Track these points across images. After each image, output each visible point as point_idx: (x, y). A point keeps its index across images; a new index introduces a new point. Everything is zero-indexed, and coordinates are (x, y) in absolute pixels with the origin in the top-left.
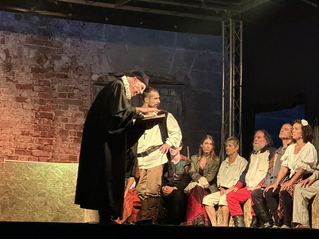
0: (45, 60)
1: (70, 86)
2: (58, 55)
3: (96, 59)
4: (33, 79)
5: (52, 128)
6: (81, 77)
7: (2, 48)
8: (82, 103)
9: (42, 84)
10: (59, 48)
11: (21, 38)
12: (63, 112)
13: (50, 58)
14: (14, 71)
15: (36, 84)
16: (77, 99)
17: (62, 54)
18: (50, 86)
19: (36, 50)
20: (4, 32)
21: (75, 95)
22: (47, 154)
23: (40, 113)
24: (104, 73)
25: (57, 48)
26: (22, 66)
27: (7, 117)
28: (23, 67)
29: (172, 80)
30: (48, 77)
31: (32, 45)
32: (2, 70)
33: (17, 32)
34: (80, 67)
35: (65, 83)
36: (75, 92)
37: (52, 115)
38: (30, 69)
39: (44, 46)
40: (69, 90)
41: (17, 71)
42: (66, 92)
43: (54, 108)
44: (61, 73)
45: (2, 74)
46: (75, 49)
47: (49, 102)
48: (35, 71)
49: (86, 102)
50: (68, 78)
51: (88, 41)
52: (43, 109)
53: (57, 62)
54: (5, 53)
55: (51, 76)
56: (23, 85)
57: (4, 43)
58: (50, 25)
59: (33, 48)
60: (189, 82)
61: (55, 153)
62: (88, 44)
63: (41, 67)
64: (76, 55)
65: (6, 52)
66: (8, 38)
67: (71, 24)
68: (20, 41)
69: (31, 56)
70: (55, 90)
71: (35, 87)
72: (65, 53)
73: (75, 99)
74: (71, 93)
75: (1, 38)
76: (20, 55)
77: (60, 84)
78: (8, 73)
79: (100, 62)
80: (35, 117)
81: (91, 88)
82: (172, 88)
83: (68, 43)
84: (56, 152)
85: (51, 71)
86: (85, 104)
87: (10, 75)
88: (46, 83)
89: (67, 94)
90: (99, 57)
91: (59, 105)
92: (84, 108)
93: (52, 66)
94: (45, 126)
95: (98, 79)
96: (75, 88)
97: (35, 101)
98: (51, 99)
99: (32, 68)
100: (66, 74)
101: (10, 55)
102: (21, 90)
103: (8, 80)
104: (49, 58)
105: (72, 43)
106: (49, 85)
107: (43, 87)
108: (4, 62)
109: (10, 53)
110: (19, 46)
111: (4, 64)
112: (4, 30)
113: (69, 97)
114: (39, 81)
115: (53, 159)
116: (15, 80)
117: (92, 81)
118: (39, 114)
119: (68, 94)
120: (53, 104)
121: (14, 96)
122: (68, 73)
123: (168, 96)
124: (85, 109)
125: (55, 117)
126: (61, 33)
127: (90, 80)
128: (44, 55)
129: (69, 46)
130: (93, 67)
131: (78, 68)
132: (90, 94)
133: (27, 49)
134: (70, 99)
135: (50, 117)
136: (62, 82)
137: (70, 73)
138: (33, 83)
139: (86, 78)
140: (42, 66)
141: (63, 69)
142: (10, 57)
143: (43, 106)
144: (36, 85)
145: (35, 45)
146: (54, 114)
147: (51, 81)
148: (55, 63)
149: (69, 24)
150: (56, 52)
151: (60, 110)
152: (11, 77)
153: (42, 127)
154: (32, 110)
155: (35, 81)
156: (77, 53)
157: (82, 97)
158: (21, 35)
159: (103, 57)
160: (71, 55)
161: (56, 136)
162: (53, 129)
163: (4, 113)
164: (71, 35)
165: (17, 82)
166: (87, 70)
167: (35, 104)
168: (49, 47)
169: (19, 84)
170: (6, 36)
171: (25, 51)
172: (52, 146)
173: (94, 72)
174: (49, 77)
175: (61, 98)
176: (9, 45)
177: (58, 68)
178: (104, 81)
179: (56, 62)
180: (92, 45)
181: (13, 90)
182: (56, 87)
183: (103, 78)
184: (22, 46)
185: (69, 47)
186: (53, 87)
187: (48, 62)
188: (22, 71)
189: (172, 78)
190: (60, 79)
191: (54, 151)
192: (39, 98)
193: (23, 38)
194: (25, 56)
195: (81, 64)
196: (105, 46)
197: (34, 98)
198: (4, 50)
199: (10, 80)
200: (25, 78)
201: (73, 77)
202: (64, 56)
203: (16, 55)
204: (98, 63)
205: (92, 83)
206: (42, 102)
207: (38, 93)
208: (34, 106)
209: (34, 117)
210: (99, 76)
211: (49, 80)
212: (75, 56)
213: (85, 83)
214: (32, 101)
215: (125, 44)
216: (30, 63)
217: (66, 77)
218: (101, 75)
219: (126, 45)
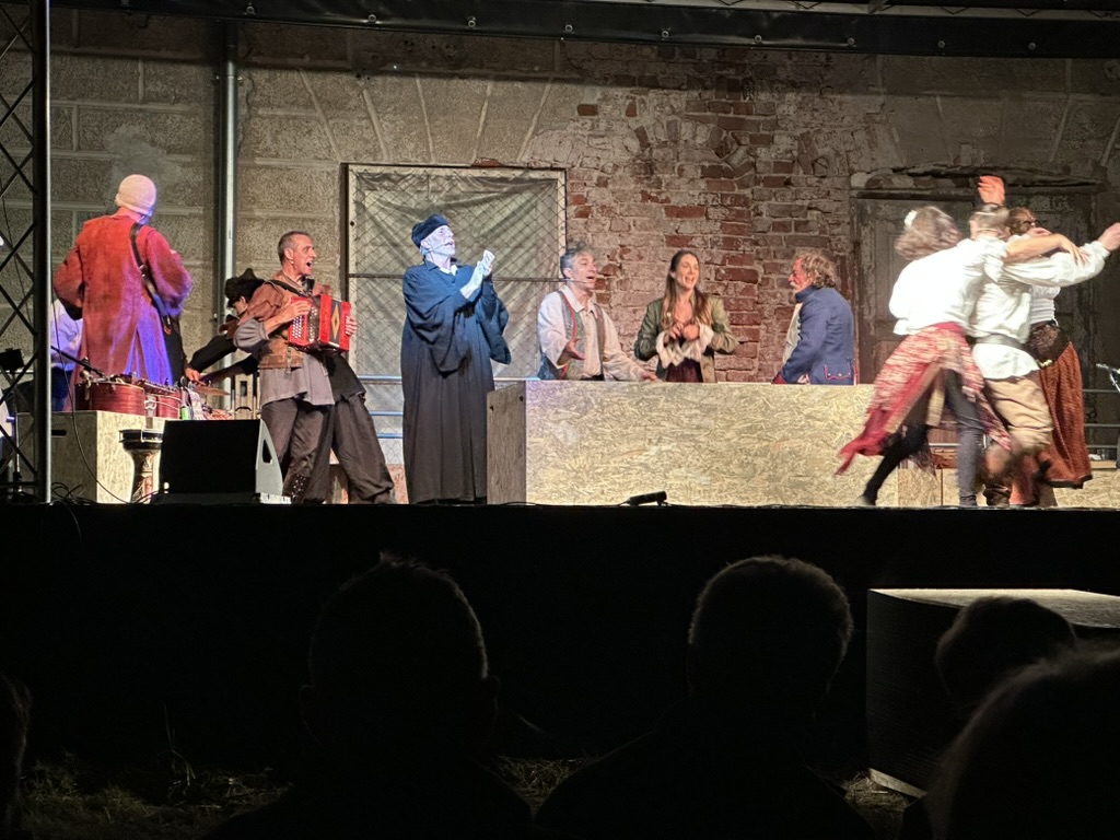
0: (735, 146)
1: (799, 203)
2: (767, 133)
3: (861, 137)
4: (706, 193)
5: (757, 303)
6: (825, 181)
7: (629, 127)
8: (830, 241)
9: (729, 202)
10: (768, 118)
11: (676, 99)
12: (782, 265)
13: (746, 141)
14: (660, 176)
15: (715, 203)
16: (817, 233)
17: (776, 132)
18: (748, 207)
19: (712, 126)
20: (632, 89)
21: (811, 224)
22: (745, 363)
23: (725, 270)
24: (883, 168)
25: (762, 118)
26: (678, 164)
27: (648, 283)
28: (681, 165)
29: (1059, 175)
30: (743, 185)
31: (703, 114)
32: (632, 176)
33: (663, 88)
34: (823, 157)
35: (785, 199)
36: (809, 218)
37: (755, 273)
38: (700, 171)
39: (731, 115)
40: (798, 213)
41: (667, 176)
42: (789, 218)
43: (761, 256)
44: (775, 175)
45: (633, 186)
46: (808, 118)
47: (747, 243)
48: (710, 173)
49: (839, 240)
50: (792, 185)
51: (838, 97)
52: (733, 260)
53: (763, 150)
54: (638, 136)
55: (751, 183)
56: (684, 207)
57: (635, 115)
58: (745, 65)
59: (704, 121)
60: (1106, 176)
61: (765, 360)
62: (840, 103)
63: (724, 165)
64: (812, 131)
65: (641, 135)
66: (643, 102)
67: (795, 59)
68: (672, 106)
69: (699, 140)
70: (760, 214)
71: (711, 210)
72: (783, 129)
73: (812, 233)
74: (801, 219)
75: (627, 104)
76: (674, 139)
77: (773, 201)
78: (646, 181)
79: (873, 144)
80: (716, 279)
81: (851, 205)
82: (1059, 193)
83: (789, 104)
84: (767, 357)
85: (752, 172)
86: (836, 245)
87: (649, 186)
88: (737, 199)
89: (793, 224)
90: (868, 133)
91: (772, 248)
92: (836, 253)
93: (752, 159)
94: (739, 300)
95: (867, 184)
96: (810, 208)
97: (714, 243)
98: (753, 237)
99: (703, 167)
100: (787, 176)
101: (651, 141)
102: (679, 219)
103: (646, 197)
104: (743, 142)
105: (801, 103)
106: (746, 204)
107: (730, 210)
108: (638, 157)
109: (650, 135)
110: (670, 118)
111: (639, 161)
112: (634, 85)
113: (796, 230)
114: (723, 197)
115: (761, 374)
116: (663, 197)
117: (852, 189)
118: (723, 272)
119: (796, 222)
120: (757, 247)
121: (662, 234)
122: (793, 175)
123: (1048, 213)
124: (837, 256)
125: (763, 279)
126: (772, 82)
127: (847, 187)
128: (733, 135)
129: (792, 109)
130: (853, 158)
131: (816, 161)
132: (848, 220)
133: (690, 125)
134: (800, 234)
135: (751, 278)
136: (778, 195)
137: (798, 174)
138: (706, 201)
139: (839, 182)
140: (727, 162)
141: (779, 166)
142: (649, 145)
143: (733, 253)
144: (713, 206)
145: (708, 114)
146: (761, 270)
147: (751, 196)
148: (759, 151)
149: (790, 59)
150: (761, 127)
151: (775, 261)
152: (654, 190)
153: (731, 301)
154: (707, 263)
155: (710, 197)
156: (813, 125)
157: (827, 228)
158: (674, 94)
159: (880, 131)
160: (798, 133)
161: (766, 321)
162: (759, 306)
163: (639, 273)
164: (794, 86)
165: (667, 200)
166: (838, 164)
167: (714, 250)
168: (742, 116)
169: (673, 206)
170: (638, 97)
171: (686, 130)
172: (759, 345)
173: (856, 167)
174: (748, 187)
175: (777, 234)
176: (645, 119)
177: (767, 163)
178: (884, 186)
179: (762, 152)
180: (850, 107)
181: (658, 221)
182: (763, 207)
183: (879, 181)
184: (679, 119)
185: (791, 113)
186: (756, 207)
187: (741, 152)
188: (680, 175)
189: (1060, 171)
190: (773, 190)
191: (763, 356)
192: (722, 236)
193: (679, 100)
194: (686, 141)
195: (821, 151)
196: (883, 105)
197: (710, 236)
198: (636, 131)
199: (650, 197)
200: (689, 192)
201: (804, 184)
202: (780, 134)
203: (663, 139)
204: (866, 147)
205: (854, 193)
206: (729, 243)
207: (719, 224)
208: (711, 255)
209: (712, 279)
210: (869, 176)
211: (747, 192)
212: (809, 132)
213: (834, 195)
214: (706, 243)
215: (935, 96)
216: (698, 155)
217: (788, 183)
218: (874, 174)
219: (938, 99)
